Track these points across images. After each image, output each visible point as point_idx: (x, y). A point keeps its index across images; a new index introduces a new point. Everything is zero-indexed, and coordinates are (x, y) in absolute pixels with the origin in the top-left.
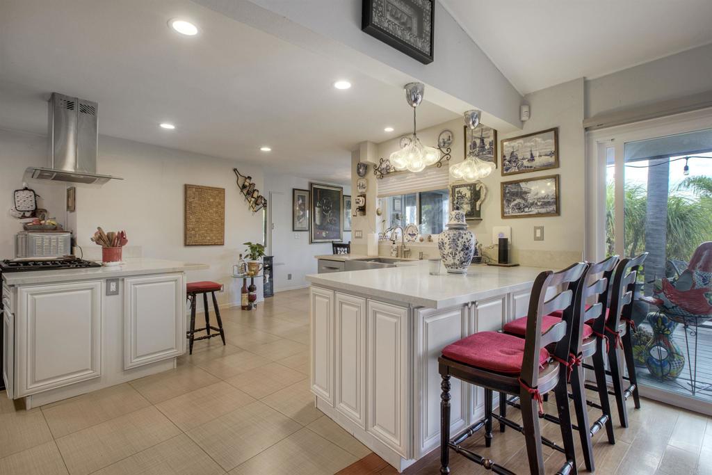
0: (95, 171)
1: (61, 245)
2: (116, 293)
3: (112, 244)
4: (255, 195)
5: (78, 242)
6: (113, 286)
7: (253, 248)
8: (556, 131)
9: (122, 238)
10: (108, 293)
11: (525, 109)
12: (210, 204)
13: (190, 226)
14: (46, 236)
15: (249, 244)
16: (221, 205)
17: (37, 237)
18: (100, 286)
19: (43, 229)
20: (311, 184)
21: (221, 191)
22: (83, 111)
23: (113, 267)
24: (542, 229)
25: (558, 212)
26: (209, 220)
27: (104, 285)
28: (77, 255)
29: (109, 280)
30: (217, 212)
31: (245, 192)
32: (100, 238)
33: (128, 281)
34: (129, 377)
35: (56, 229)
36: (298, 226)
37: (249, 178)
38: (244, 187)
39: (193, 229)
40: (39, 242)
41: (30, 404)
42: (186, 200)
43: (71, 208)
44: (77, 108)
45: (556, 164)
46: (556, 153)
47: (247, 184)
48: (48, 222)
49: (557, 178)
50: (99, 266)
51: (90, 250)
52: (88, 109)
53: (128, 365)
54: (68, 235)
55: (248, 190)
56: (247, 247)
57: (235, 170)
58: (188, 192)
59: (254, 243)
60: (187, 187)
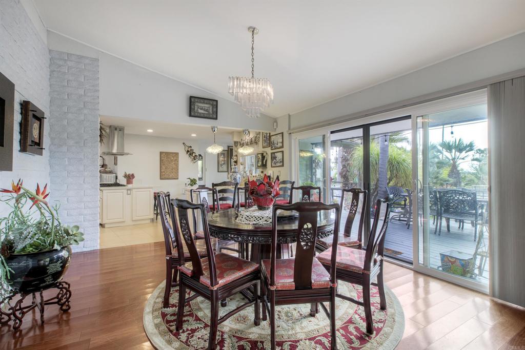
0: (124, 151)
1: (113, 179)
2: (130, 194)
3: (130, 178)
4: (194, 155)
5: (118, 178)
6: (129, 191)
7: (192, 181)
8: (282, 133)
9: (133, 176)
10: (128, 194)
11: (275, 124)
12: (172, 160)
13: (162, 171)
14: (108, 175)
15: (189, 178)
16: (177, 160)
17: (104, 175)
18: (125, 191)
19: (106, 172)
20: (229, 147)
21: (177, 154)
22: (120, 130)
23: (130, 186)
24: (280, 172)
25: (283, 166)
26: (171, 167)
27: (126, 191)
28: (118, 182)
29: (128, 190)
30: (175, 164)
31: (189, 153)
32: (125, 176)
33: (134, 190)
34: (134, 223)
35: (111, 172)
36: (221, 169)
37: (191, 147)
38: (188, 151)
39: (164, 172)
40: (105, 177)
41: (106, 226)
42: (161, 159)
43: (116, 164)
44: (118, 129)
45: (282, 147)
46: (283, 142)
47: (189, 150)
48: (108, 170)
49: (283, 152)
50: (124, 186)
51: (122, 180)
52: (121, 129)
53: (134, 219)
54: (115, 175)
55: (190, 152)
56: (189, 180)
57: (184, 143)
58: (162, 155)
59: (192, 178)
60: (161, 153)
